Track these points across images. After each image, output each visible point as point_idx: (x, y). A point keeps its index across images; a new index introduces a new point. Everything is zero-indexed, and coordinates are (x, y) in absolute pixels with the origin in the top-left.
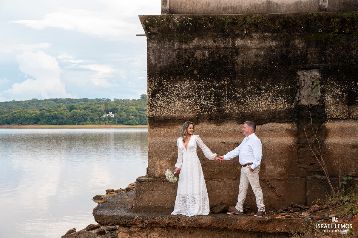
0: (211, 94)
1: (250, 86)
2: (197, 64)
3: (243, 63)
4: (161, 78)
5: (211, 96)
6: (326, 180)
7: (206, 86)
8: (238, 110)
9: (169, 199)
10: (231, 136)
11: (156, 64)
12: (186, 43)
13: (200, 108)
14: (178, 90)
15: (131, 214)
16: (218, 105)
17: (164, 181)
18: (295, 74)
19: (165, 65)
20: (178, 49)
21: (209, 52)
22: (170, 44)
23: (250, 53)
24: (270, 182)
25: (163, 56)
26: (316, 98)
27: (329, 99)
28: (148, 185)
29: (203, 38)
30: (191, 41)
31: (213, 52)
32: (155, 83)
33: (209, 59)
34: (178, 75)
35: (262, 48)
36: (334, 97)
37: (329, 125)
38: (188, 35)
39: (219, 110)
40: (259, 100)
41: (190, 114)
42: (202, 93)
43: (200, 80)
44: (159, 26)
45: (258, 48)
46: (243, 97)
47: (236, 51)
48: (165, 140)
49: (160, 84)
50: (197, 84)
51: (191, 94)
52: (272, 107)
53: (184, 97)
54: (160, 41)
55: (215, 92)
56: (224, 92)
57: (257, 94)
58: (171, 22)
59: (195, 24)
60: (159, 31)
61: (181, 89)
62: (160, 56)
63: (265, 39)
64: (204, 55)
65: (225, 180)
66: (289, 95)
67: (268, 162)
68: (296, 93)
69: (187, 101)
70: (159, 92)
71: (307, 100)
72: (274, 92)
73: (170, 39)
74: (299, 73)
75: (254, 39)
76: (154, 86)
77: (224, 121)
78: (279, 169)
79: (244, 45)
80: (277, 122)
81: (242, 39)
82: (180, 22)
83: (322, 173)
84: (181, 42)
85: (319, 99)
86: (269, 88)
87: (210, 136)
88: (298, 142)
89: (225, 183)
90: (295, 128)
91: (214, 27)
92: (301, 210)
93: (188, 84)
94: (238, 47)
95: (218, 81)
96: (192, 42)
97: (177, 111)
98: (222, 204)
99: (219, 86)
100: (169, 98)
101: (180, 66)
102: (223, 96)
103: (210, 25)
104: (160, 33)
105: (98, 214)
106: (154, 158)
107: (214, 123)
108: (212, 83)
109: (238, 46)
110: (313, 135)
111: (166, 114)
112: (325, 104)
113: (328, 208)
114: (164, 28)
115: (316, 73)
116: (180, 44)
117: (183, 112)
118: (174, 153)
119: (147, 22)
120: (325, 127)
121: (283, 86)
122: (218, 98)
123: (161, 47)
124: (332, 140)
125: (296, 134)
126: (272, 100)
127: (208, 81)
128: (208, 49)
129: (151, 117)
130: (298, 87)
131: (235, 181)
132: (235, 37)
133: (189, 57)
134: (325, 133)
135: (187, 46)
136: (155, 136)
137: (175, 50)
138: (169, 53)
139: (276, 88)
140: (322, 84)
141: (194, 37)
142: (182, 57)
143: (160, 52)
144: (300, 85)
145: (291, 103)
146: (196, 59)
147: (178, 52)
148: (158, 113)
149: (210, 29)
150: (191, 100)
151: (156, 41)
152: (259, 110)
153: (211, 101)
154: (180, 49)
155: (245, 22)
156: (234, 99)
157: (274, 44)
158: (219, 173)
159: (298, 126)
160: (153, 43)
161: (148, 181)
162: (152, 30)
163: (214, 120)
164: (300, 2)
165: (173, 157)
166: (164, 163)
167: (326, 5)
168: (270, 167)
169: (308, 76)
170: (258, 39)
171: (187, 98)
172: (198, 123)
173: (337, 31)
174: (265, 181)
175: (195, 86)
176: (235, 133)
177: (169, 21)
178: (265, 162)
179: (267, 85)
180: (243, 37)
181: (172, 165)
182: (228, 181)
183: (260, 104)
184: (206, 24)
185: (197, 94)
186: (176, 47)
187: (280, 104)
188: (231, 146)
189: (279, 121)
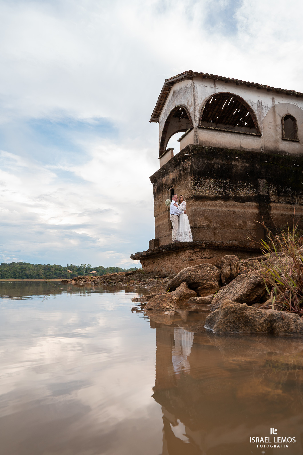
0: (222, 186)
1: (239, 184)
2: (215, 171)
3: (235, 172)
4: (199, 177)
5: (222, 187)
7: (219, 182)
8: (234, 195)
9: (208, 237)
10: (232, 207)
11: (196, 169)
12: (210, 161)
13: (217, 193)
14: (207, 183)
16: (225, 192)
18: (257, 180)
19: (201, 170)
20: (206, 163)
21: (220, 166)
22: (202, 160)
23: (238, 168)
24: (250, 230)
25: (200, 166)
26: (266, 192)
27: (271, 193)
28: (197, 230)
29: (218, 159)
30: (212, 160)
31: (222, 166)
32: (196, 179)
33: (221, 169)
34: (207, 175)
35: (243, 166)
36: (273, 192)
37: (272, 205)
38: (211, 157)
39: (226, 194)
40: (243, 190)
41: (213, 196)
42: (218, 186)
43: (216, 179)
44: (198, 151)
45: (241, 166)
46: (236, 189)
47: (232, 166)
48: (201, 208)
49: (198, 179)
50: (215, 181)
51: (213, 185)
52: (248, 195)
53: (210, 187)
54: (198, 158)
55: (223, 185)
56: (228, 185)
57: (242, 188)
58: (204, 149)
59: (215, 151)
60: (197, 153)
61: (208, 183)
62: (198, 165)
63: (243, 162)
64: (218, 167)
65: (230, 229)
66: (255, 190)
67: (248, 221)
68: (258, 189)
69: (211, 189)
70: (198, 183)
71: (262, 192)
72: (249, 187)
73: (202, 158)
74: (258, 180)
75: (240, 162)
77: (228, 200)
78: (253, 225)
79: (235, 164)
80: (251, 202)
81: (234, 161)
82: (208, 149)
84: (208, 160)
85: (267, 192)
86: (247, 185)
87: (222, 207)
88: (260, 212)
89: (230, 230)
90: (258, 205)
91: (223, 154)
93: (211, 180)
95: (225, 180)
97: (207, 193)
99: (225, 183)
100: (203, 187)
101: (207, 171)
103: (221, 153)
104: (198, 154)
106: (197, 217)
107: (224, 201)
108: (222, 181)
109: (233, 164)
110: (266, 209)
111: (202, 195)
112: (269, 195)
114: (200, 152)
115: (265, 180)
116: (207, 161)
117: (210, 194)
118: (206, 214)
119: (193, 148)
120: (270, 205)
121: (252, 185)
122: (225, 189)
123: (198, 161)
124: (274, 212)
125: (259, 208)
126: (248, 191)
127: (220, 179)
128: (220, 164)
129: (195, 196)
130: (259, 186)
131: (235, 230)
132: (232, 160)
133: (212, 167)
134: (270, 208)
135: (211, 162)
136: (197, 206)
138: (202, 164)
139: (249, 186)
140: (268, 185)
141: (213, 158)
142: (208, 167)
143: (198, 164)
144: (259, 185)
145: (256, 193)
146: (215, 169)
147: (207, 164)
148: (198, 194)
149: (221, 155)
150: (213, 189)
151: (196, 158)
152: (243, 195)
153: (222, 190)
154: (207, 163)
155: (236, 153)
156: (232, 189)
157: (248, 165)
158: (227, 225)
159: (259, 204)
160: (195, 159)
161: (196, 228)
162: (194, 152)
163: (224, 199)
164: (254, 149)
165: (206, 216)
166: (202, 220)
167: (264, 151)
168: (249, 223)
169: (262, 182)
170: (241, 162)
171: (211, 187)
172: (216, 200)
173: (271, 162)
174: (248, 230)
175: (214, 182)
176: (233, 206)
177: (203, 148)
178: (246, 221)
179: (245, 184)
180: (235, 160)
181: (205, 220)
182: (232, 230)
183: (243, 193)
184: (219, 152)
185: (216, 186)
186: (206, 162)
187: (252, 193)
188: (232, 212)
189: (252, 201)
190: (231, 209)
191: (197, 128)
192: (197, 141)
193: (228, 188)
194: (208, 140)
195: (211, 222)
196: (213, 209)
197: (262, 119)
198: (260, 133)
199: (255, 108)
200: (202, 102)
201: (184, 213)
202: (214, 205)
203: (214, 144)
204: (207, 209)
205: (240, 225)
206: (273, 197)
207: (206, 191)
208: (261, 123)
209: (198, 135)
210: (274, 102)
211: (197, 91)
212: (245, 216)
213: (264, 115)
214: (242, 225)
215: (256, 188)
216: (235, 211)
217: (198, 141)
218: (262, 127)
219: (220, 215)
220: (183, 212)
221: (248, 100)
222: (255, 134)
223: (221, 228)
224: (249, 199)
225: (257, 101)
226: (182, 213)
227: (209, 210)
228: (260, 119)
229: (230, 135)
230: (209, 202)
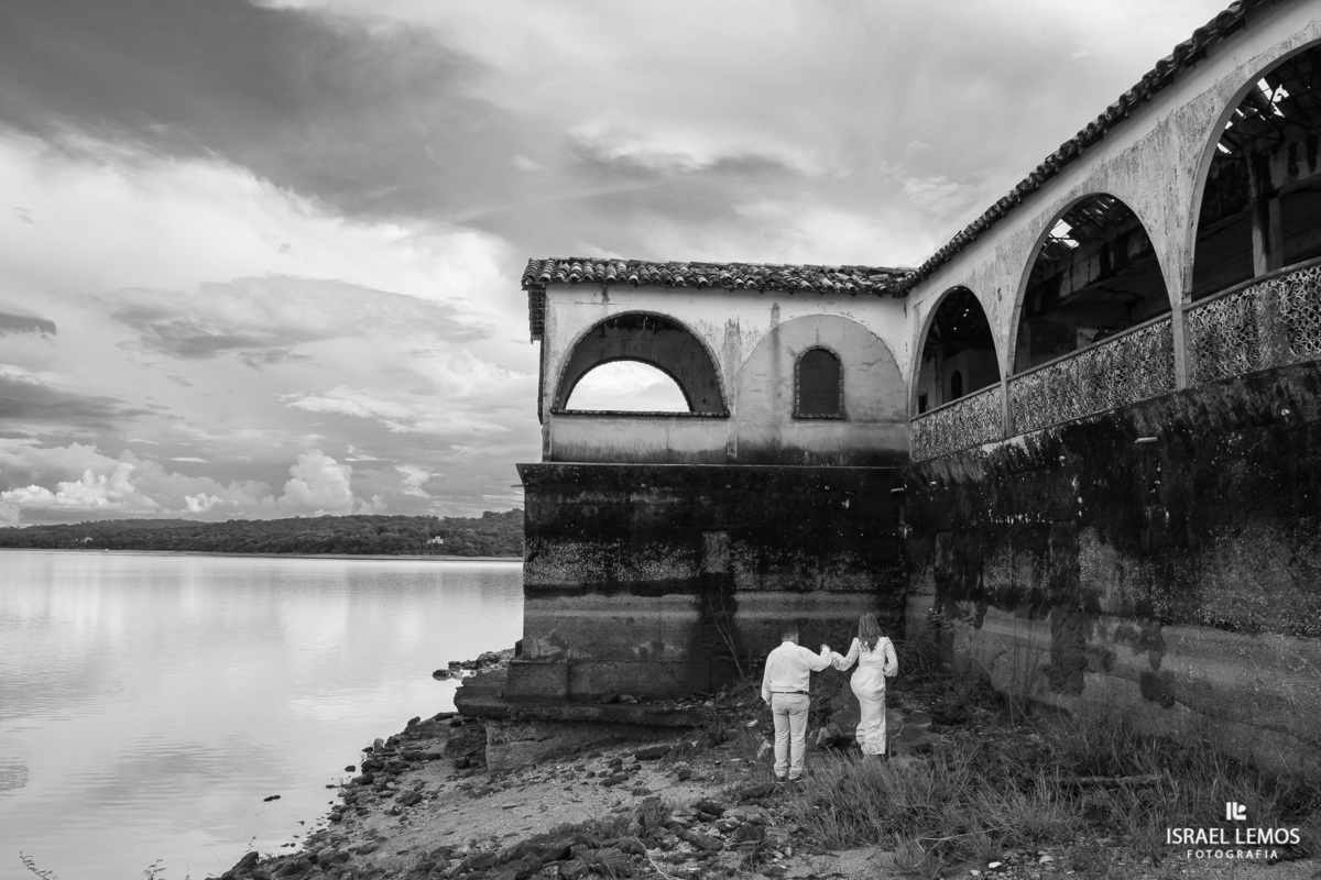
0: (600, 558)
1: (647, 550)
2: (585, 522)
3: (639, 521)
4: (540, 539)
5: (600, 561)
6: (734, 663)
7: (594, 550)
8: (633, 578)
9: (549, 686)
10: (623, 610)
11: (535, 522)
12: (572, 498)
13: (588, 576)
14: (561, 553)
15: (504, 705)
16: (609, 572)
17: (543, 665)
18: (700, 536)
19: (546, 522)
20: (562, 504)
21: (599, 508)
22: (552, 498)
23: (647, 510)
24: (669, 665)
25: (544, 512)
26: (724, 565)
27: (739, 567)
29: (592, 491)
30: (578, 494)
31: (604, 508)
33: (599, 517)
34: (561, 535)
35: (661, 505)
36: (744, 564)
37: (739, 597)
38: (575, 488)
39: (609, 578)
40: (658, 566)
41: (574, 583)
42: (589, 558)
43: (587, 542)
44: (539, 477)
45: (656, 505)
46: (639, 563)
47: (632, 507)
48: (544, 613)
49: (539, 546)
50: (584, 546)
51: (577, 558)
52: (674, 575)
53: (568, 562)
54: (540, 494)
55: (605, 557)
56: (616, 556)
57: (656, 559)
58: (554, 472)
60: (539, 482)
61: (564, 553)
62: (539, 512)
63: (665, 494)
64: (593, 511)
65: (616, 663)
66: (693, 562)
67: (667, 642)
68: (702, 559)
69: (571, 567)
70: (538, 555)
71: (713, 567)
72: (676, 557)
73: (552, 493)
74: (705, 535)
75: (653, 494)
76: (532, 548)
77: (616, 592)
78: (681, 650)
79: (640, 501)
80: (678, 593)
81: (638, 494)
82: (565, 472)
83: (730, 654)
84: (566, 495)
85: (727, 566)
86: (670, 552)
87: (599, 610)
88: (703, 618)
89: (616, 666)
90: (699, 600)
91: (606, 480)
92: (705, 699)
93: (573, 546)
94: (634, 503)
95: (610, 543)
96: (579, 496)
97: (560, 578)
98: (612, 691)
99: (611, 549)
100: (550, 563)
101: (564, 525)
103: (601, 477)
104: (541, 485)
105: (463, 703)
107: (604, 594)
108: (602, 546)
110: (720, 609)
111: (546, 582)
112: (734, 572)
113: (735, 696)
114: (546, 480)
115: (723, 535)
116: (564, 498)
117: (567, 580)
118: (554, 630)
119: (526, 471)
120: (734, 599)
121: (685, 550)
122: (609, 562)
123: (542, 501)
124: (742, 615)
125: (700, 607)
126: (673, 566)
127: (597, 543)
128: (598, 504)
129: (527, 586)
130: (704, 552)
131: (627, 665)
132: (629, 492)
133: (575, 514)
134: (734, 606)
135: (573, 501)
137: (557, 505)
138: (551, 509)
139: (678, 553)
140: (730, 548)
141: (581, 490)
142: (566, 514)
143: (540, 508)
144: (706, 550)
145: (696, 570)
146: (583, 517)
147: (562, 507)
148: (535, 580)
149: (600, 482)
150: (576, 566)
151: (536, 494)
152: (658, 578)
153: (601, 567)
154: (564, 504)
155: (642, 474)
156: (628, 565)
157: (676, 500)
158: (608, 655)
159: (703, 598)
160: (532, 496)
161: (524, 664)
162: (531, 481)
163: (604, 590)
164: (706, 451)
165: (554, 634)
166: (542, 642)
167: (735, 455)
168: (669, 647)
169: (715, 539)
170: (657, 494)
171: (572, 563)
172: (584, 594)
173: (747, 487)
174: (664, 664)
175: (581, 549)
176: (628, 606)
177: (552, 470)
178: (664, 641)
179: (667, 548)
180: (639, 491)
181: (552, 644)
182: (619, 665)
183: (659, 571)
184: (596, 476)
185: (584, 559)
186: (560, 501)
187: (682, 572)
188: (624, 622)
189: (682, 592)
190: (623, 614)
191: (550, 414)
193: (616, 561)
195: (565, 647)
196: (574, 615)
197: (736, 369)
198: (724, 408)
199: (716, 344)
200: (566, 346)
202: (576, 606)
204: (558, 617)
205: (643, 651)
206: (745, 577)
207: (559, 574)
208: (732, 380)
210: (778, 316)
211: (555, 318)
212: (659, 629)
213: (744, 358)
214: (650, 650)
215: (698, 556)
216: (631, 619)
218: (733, 389)
219: (590, 631)
221: (697, 321)
222: (709, 414)
223: (593, 662)
224: (674, 587)
225: (727, 321)
227: (564, 618)
228: (732, 369)
229: (639, 421)
230: (565, 599)
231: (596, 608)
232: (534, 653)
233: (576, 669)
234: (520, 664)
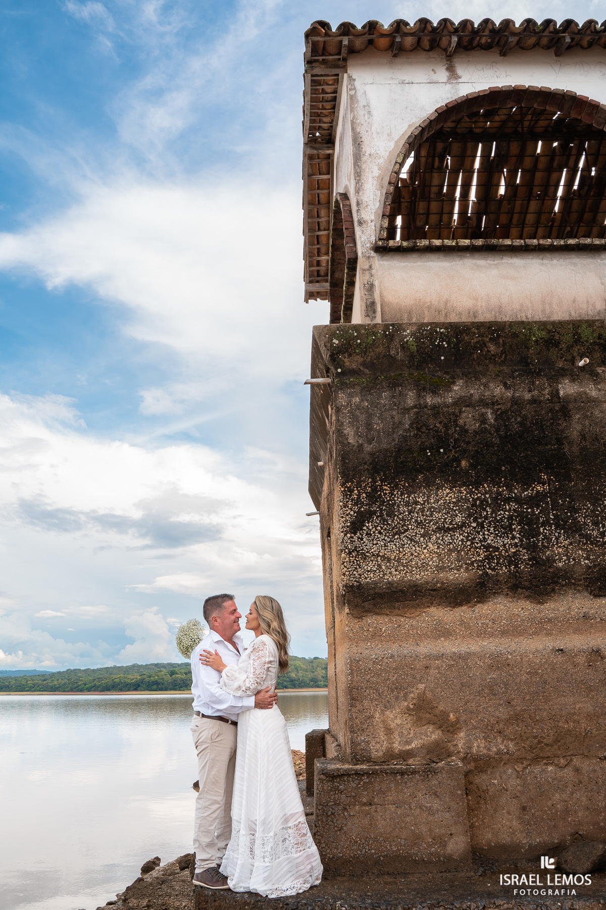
0: (510, 518)
2: (468, 443)
3: (584, 437)
4: (374, 481)
5: (511, 524)
7: (495, 500)
8: (588, 558)
9: (424, 829)
10: (577, 631)
11: (361, 446)
12: (434, 392)
13: (487, 557)
14: (422, 510)
16: (532, 548)
17: (402, 773)
19: (384, 446)
20: (415, 407)
21: (495, 412)
22: (393, 397)
23: (597, 412)
25: (378, 425)
28: (357, 788)
29: (477, 379)
30: (448, 386)
31: (506, 412)
32: (359, 496)
33: (498, 430)
34: (419, 471)
38: (439, 373)
39: (536, 561)
41: (459, 576)
42: (486, 517)
43: (478, 484)
44: (364, 353)
46: (596, 524)
47: (564, 407)
48: (394, 648)
49: (373, 497)
50: (471, 493)
51: (458, 519)
53: (439, 529)
54: (367, 390)
55: (521, 514)
58: (396, 342)
59: (456, 345)
60: (364, 364)
61: (429, 509)
62: (369, 426)
64: (483, 420)
65: (576, 761)
69: (447, 539)
70: (371, 517)
73: (393, 385)
76: (357, 502)
77: (553, 590)
79: (579, 394)
81: (572, 381)
82: (417, 339)
84: (421, 390)
87: (520, 634)
89: (577, 770)
91: (503, 352)
93: (447, 494)
94: (568, 399)
95: (527, 484)
96: (450, 389)
97: (424, 566)
99: (531, 498)
100: (399, 533)
101: (423, 450)
102: (544, 524)
103: (492, 348)
104: (367, 371)
106: (366, 703)
107: (527, 597)
108: (511, 491)
109: (567, 396)
111: (395, 576)
114: (378, 358)
116: (419, 396)
117: (440, 569)
118: (422, 686)
119: (336, 341)
122: (530, 527)
123: (372, 403)
127: (498, 484)
128: (493, 404)
129: (353, 586)
132: (557, 374)
133: (446, 426)
135: (438, 400)
136: (366, 639)
137: (408, 410)
138: (393, 418)
141: (453, 377)
142: (427, 426)
143: (370, 416)
146: (464, 431)
147: (417, 413)
148: (370, 572)
149: (492, 358)
150: (459, 537)
151: (358, 389)
153: (514, 538)
154: (421, 407)
155: (577, 340)
156: (573, 530)
158: (556, 741)
160: (351, 396)
161: (356, 773)
162: (347, 364)
163: (527, 588)
165: (422, 698)
166: (396, 718)
171: (447, 530)
172: (482, 599)
175: (467, 500)
177: (391, 337)
180: (577, 374)
181: (419, 721)
182: (585, 765)
184: (483, 345)
185: (475, 520)
186: (410, 402)
188: (581, 659)
190: (576, 642)
191: (373, 254)
192: (374, 312)
193: (546, 523)
194: (428, 300)
195: (450, 728)
196: (464, 649)
200: (392, 145)
201: (260, 705)
202: (468, 627)
203: (460, 314)
204: (429, 657)
209: (376, 283)
211: (366, 106)
216: (596, 654)
217: (379, 309)
219: (506, 685)
220: (251, 701)
223: (520, 760)
226: (248, 709)
227: (441, 656)
229: (545, 261)
230: (439, 614)
231: (513, 630)
232: (377, 749)
233: (481, 780)
234: (347, 774)
